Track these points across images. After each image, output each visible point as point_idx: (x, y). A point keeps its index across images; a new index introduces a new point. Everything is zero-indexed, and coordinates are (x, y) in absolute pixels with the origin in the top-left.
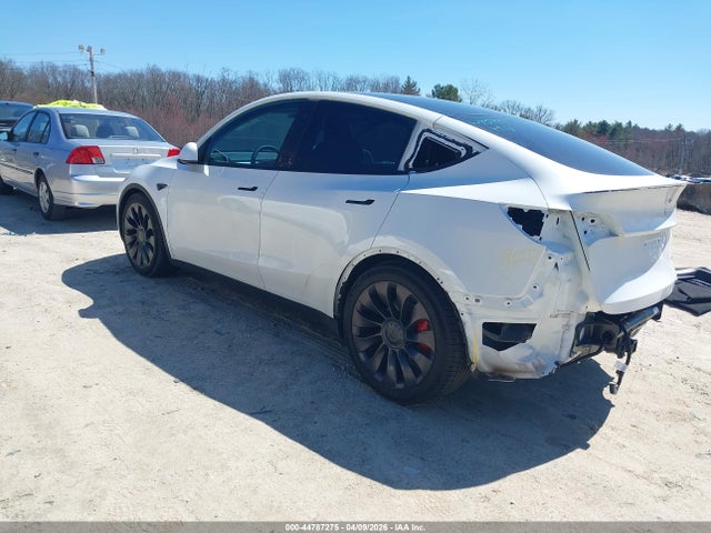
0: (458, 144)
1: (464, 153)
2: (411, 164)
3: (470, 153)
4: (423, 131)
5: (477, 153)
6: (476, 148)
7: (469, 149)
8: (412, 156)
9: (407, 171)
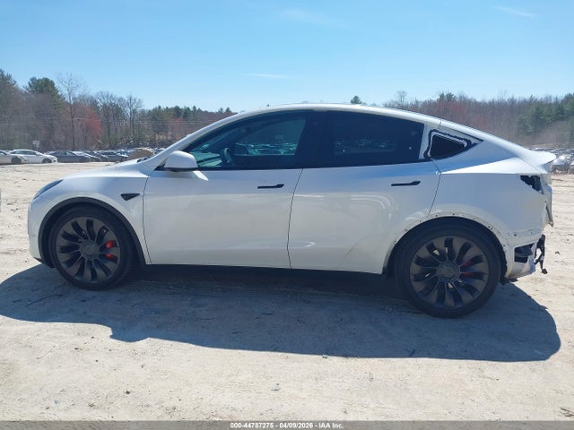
0: (460, 139)
1: (466, 144)
2: (429, 153)
3: (470, 145)
4: (431, 131)
5: (475, 144)
6: (473, 141)
7: (469, 142)
8: (428, 148)
9: (427, 159)
